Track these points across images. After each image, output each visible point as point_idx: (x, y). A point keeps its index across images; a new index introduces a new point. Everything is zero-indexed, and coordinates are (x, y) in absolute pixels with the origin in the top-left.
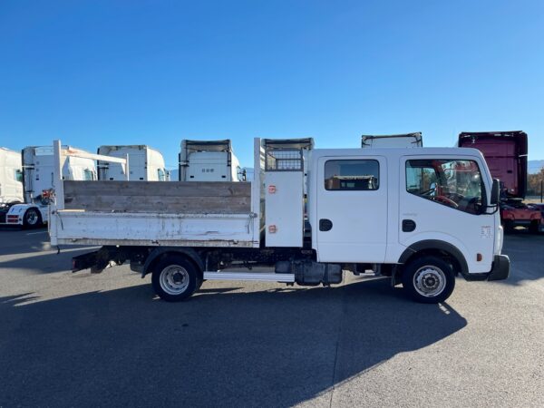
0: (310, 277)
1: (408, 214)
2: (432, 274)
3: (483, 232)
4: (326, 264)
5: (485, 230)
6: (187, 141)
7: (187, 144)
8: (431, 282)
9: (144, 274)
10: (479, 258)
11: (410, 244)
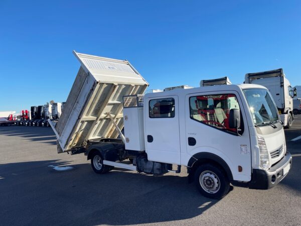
0: (146, 169)
1: (191, 134)
2: (209, 177)
3: (242, 150)
4: (154, 162)
5: (243, 148)
6: (204, 81)
7: (204, 82)
8: (209, 182)
9: (88, 159)
10: (240, 169)
11: (194, 154)
